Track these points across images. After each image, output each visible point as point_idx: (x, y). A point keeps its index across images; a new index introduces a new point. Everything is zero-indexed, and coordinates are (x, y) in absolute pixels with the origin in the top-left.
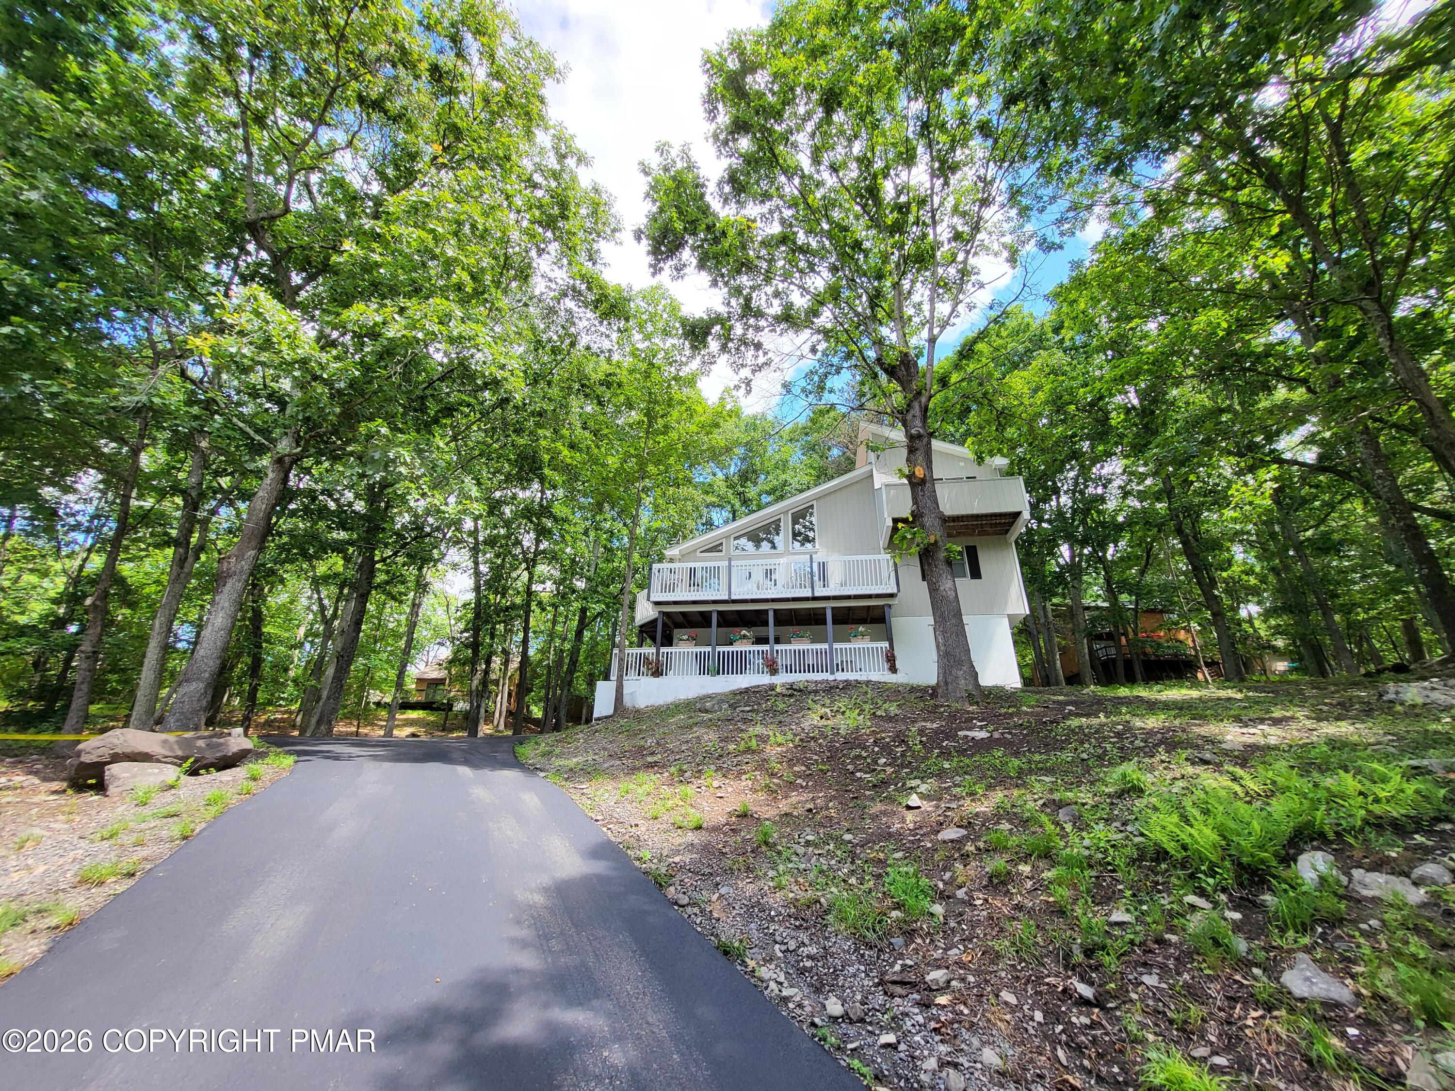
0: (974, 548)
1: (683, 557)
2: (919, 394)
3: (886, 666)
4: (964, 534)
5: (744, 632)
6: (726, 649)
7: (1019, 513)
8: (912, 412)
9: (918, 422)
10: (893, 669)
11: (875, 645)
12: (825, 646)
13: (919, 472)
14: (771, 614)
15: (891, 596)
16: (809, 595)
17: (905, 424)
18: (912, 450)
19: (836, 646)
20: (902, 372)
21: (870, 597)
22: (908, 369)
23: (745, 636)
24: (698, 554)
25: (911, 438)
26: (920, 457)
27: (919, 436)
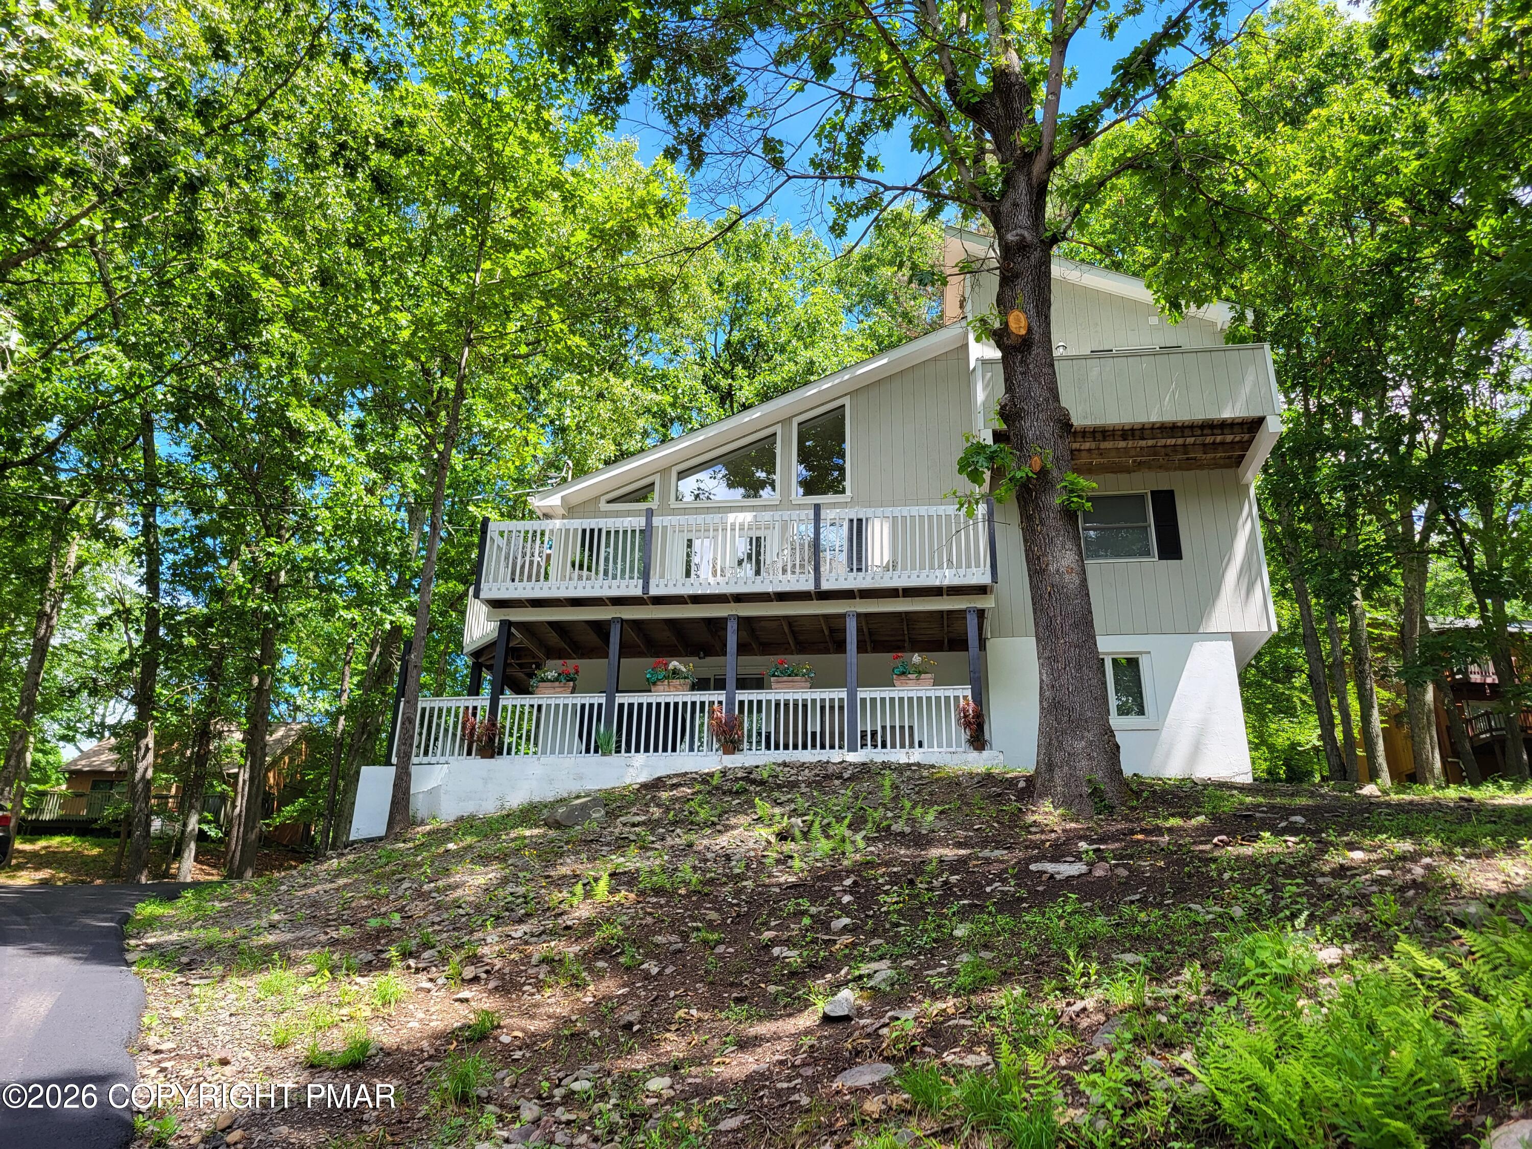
0: (1170, 494)
1: (571, 511)
2: (1027, 158)
3: (964, 736)
4: (1149, 466)
5: (674, 664)
6: (636, 699)
7: (1255, 425)
8: (1012, 195)
9: (1023, 218)
10: (978, 741)
11: (942, 692)
12: (839, 694)
13: (1018, 323)
14: (732, 627)
15: (982, 590)
16: (810, 586)
17: (996, 219)
18: (1008, 279)
19: (864, 693)
20: (996, 110)
21: (937, 591)
22: (1007, 103)
23: (675, 672)
24: (603, 506)
25: (1008, 252)
26: (1022, 291)
27: (1023, 247)
